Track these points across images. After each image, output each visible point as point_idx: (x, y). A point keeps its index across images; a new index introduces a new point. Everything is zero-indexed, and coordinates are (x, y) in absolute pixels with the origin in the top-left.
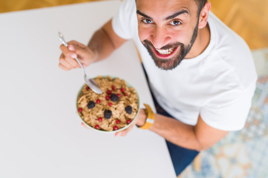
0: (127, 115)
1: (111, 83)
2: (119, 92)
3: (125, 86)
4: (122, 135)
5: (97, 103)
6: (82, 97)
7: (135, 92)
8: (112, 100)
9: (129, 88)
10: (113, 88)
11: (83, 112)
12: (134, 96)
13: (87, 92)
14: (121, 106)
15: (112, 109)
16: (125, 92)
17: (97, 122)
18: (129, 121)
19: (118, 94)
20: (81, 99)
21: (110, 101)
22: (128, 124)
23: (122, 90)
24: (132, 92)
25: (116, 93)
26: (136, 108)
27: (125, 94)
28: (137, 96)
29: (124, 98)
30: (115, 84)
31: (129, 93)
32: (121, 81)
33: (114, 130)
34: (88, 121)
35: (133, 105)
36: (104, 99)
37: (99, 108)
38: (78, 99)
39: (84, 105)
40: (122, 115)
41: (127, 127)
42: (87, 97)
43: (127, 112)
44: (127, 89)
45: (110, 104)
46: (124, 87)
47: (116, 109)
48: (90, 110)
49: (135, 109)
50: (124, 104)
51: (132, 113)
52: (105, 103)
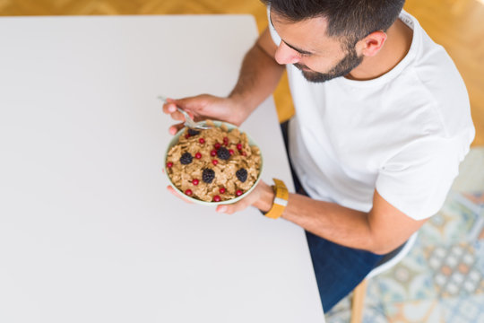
0: (238, 183)
1: (225, 134)
2: (233, 147)
3: (245, 141)
4: (226, 212)
5: (196, 157)
6: (176, 147)
7: (258, 153)
8: (219, 156)
9: (251, 146)
10: (226, 141)
11: (173, 169)
12: (256, 159)
13: (185, 141)
14: (231, 168)
15: (216, 170)
16: (243, 150)
17: (191, 185)
18: (239, 192)
19: (232, 151)
20: (173, 149)
21: (216, 158)
22: (237, 196)
23: (239, 147)
24: (254, 153)
25: (228, 148)
26: (255, 175)
27: (241, 153)
28: (261, 160)
29: (239, 157)
30: (229, 137)
31: (249, 153)
32: (241, 134)
33: (214, 201)
34: (178, 182)
35: (251, 171)
36: (208, 154)
37: (198, 165)
38: (169, 149)
39: (176, 158)
40: (231, 181)
41: (234, 200)
42: (183, 148)
43: (240, 179)
44: (247, 147)
45: (215, 163)
46: (242, 143)
47: (222, 171)
48: (183, 167)
49: (253, 178)
50: (237, 165)
51: (247, 181)
52: (208, 159)
